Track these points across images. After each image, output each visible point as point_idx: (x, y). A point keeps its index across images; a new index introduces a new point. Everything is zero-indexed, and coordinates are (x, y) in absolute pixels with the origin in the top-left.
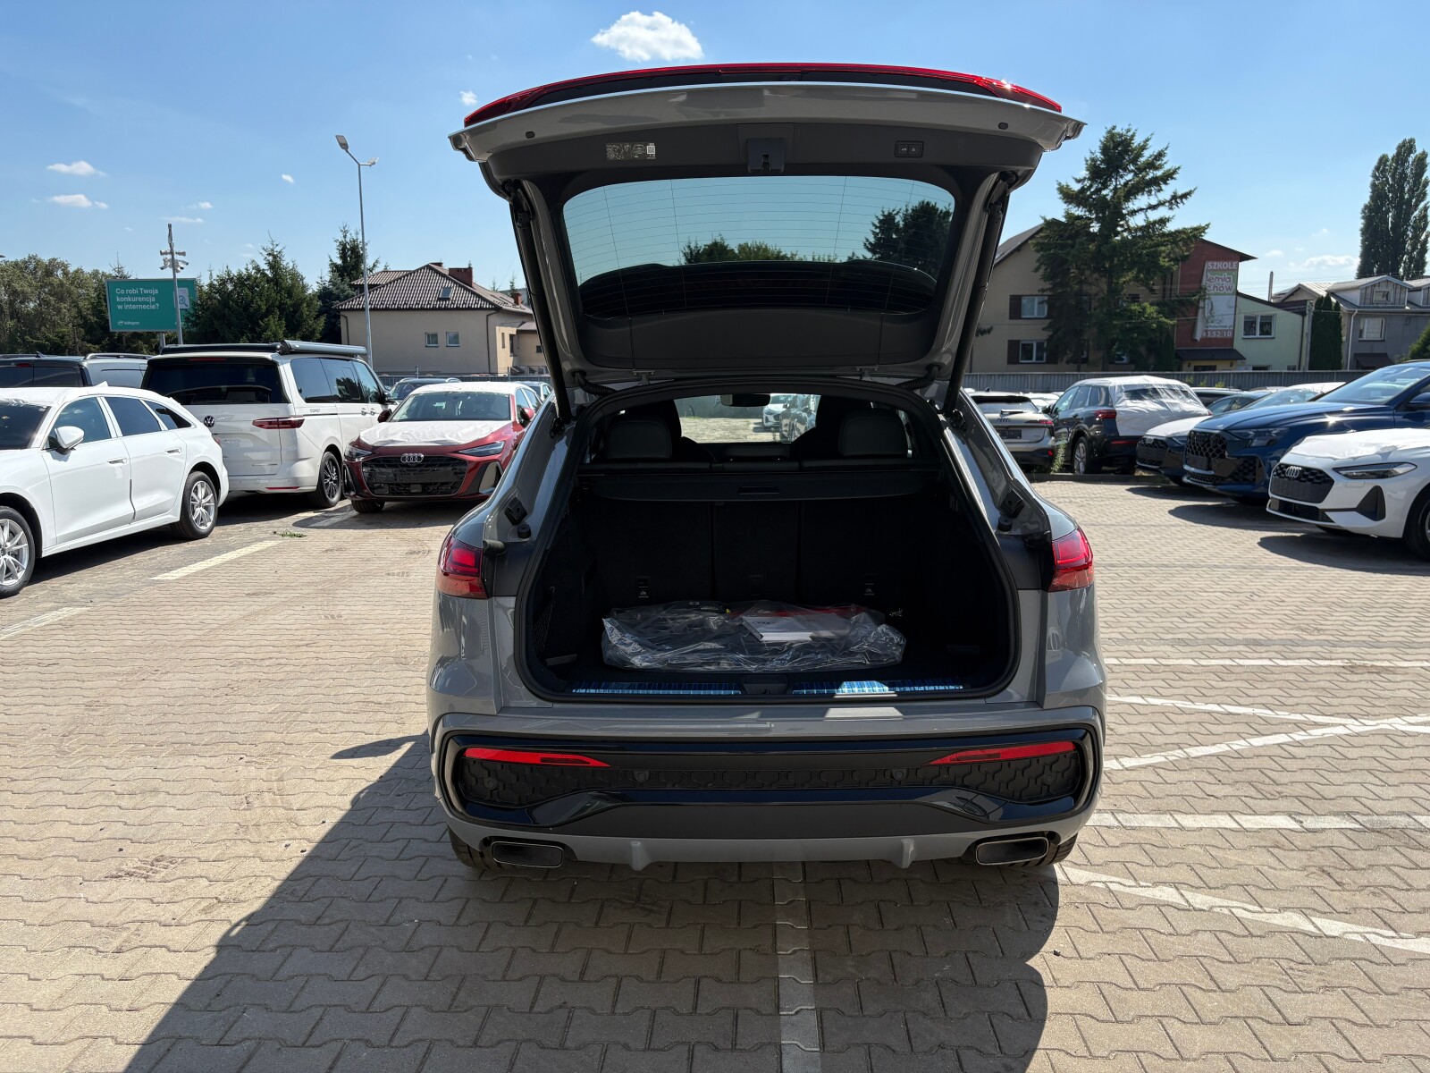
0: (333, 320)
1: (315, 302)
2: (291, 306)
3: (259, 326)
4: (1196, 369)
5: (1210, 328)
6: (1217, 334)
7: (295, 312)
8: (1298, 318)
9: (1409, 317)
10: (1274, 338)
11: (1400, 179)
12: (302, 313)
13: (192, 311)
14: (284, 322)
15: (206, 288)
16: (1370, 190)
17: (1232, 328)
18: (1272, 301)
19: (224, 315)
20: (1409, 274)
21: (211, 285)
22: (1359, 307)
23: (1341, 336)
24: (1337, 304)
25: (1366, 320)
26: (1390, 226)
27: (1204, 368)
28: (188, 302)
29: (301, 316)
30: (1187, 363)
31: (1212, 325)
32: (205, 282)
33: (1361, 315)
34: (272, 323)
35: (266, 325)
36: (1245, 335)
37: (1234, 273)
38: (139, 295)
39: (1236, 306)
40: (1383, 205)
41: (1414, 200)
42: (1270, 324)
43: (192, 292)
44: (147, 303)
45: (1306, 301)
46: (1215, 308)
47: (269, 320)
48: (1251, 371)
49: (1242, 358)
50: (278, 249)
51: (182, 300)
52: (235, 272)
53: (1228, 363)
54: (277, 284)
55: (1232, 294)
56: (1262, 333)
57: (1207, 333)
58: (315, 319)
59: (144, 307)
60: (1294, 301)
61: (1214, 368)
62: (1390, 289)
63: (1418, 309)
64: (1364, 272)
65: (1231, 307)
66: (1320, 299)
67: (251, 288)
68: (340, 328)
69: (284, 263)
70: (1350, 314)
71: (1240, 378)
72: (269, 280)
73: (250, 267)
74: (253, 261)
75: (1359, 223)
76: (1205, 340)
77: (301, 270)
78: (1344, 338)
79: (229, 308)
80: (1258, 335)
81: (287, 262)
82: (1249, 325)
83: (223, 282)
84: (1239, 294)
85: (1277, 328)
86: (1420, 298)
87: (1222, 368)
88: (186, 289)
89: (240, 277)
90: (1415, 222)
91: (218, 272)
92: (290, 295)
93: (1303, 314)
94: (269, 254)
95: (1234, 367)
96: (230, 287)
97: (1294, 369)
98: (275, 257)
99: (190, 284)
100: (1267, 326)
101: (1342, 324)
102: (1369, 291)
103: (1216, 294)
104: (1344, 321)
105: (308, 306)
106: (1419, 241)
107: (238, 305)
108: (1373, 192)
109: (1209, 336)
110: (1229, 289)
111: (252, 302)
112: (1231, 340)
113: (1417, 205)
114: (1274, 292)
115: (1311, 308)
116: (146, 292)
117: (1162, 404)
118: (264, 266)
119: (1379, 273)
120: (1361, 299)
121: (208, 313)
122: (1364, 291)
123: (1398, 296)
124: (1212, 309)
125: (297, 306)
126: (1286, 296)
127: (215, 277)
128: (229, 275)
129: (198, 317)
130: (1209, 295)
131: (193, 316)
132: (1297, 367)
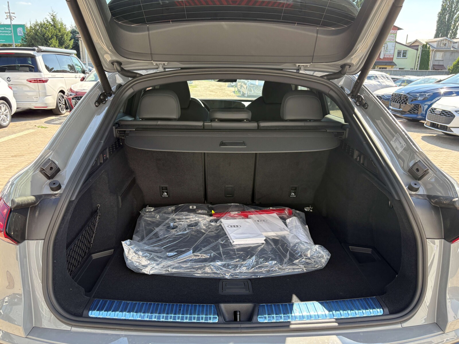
0: (77, 41)
1: (69, 34)
2: (60, 35)
3: (49, 43)
4: (380, 68)
5: (386, 54)
6: (388, 56)
7: (62, 38)
8: (416, 51)
9: (453, 52)
10: (407, 58)
11: (451, 3)
12: (64, 38)
13: (24, 37)
14: (58, 41)
15: (29, 28)
16: (441, 7)
17: (393, 54)
18: (407, 45)
19: (36, 38)
20: (451, 37)
21: (31, 27)
22: (436, 48)
23: (429, 58)
24: (429, 47)
25: (438, 53)
26: (446, 20)
27: (383, 68)
28: (22, 33)
29: (64, 40)
30: (377, 66)
31: (387, 53)
32: (28, 26)
33: (436, 51)
34: (53, 41)
35: (51, 42)
36: (397, 57)
37: (395, 34)
38: (5, 30)
39: (395, 46)
40: (445, 12)
41: (455, 11)
42: (406, 53)
43: (24, 29)
44: (8, 33)
45: (419, 45)
46: (388, 47)
47: (52, 41)
48: (398, 70)
49: (396, 65)
50: (55, 14)
51: (20, 32)
52: (39, 22)
53: (391, 66)
54: (55, 27)
55: (394, 42)
56: (403, 56)
57: (385, 56)
58: (69, 40)
59: (7, 34)
60: (414, 46)
61: (386, 68)
62: (447, 42)
63: (456, 50)
64: (437, 36)
65: (393, 47)
66: (424, 45)
67: (45, 28)
68: (79, 45)
69: (57, 19)
70: (433, 50)
71: (395, 72)
72: (52, 26)
73: (45, 20)
74: (46, 18)
75: (437, 19)
76: (384, 58)
77: (64, 22)
78: (430, 59)
79: (37, 36)
80: (401, 57)
81: (58, 19)
82: (399, 53)
83: (35, 26)
84: (396, 42)
85: (408, 55)
86: (456, 46)
87: (389, 68)
88: (22, 28)
89: (41, 24)
90: (455, 19)
91: (33, 22)
92: (60, 32)
93: (417, 50)
94: (52, 16)
95: (393, 68)
96: (38, 27)
97: (413, 69)
98: (54, 17)
99: (23, 26)
100: (405, 54)
101: (430, 54)
102: (440, 43)
103: (389, 42)
104: (431, 53)
105: (67, 35)
106: (456, 26)
107: (41, 35)
108: (442, 8)
109: (385, 57)
110: (393, 40)
111: (46, 33)
112: (392, 59)
113: (456, 13)
114: (408, 42)
115: (420, 48)
116: (7, 29)
117: (379, 82)
118: (50, 20)
119: (441, 37)
120: (437, 45)
121: (30, 37)
122: (438, 43)
123: (449, 44)
124: (387, 47)
125: (62, 35)
126: (412, 43)
127: (32, 24)
128: (37, 23)
129: (26, 39)
130: (386, 42)
131: (24, 38)
132: (414, 69)
